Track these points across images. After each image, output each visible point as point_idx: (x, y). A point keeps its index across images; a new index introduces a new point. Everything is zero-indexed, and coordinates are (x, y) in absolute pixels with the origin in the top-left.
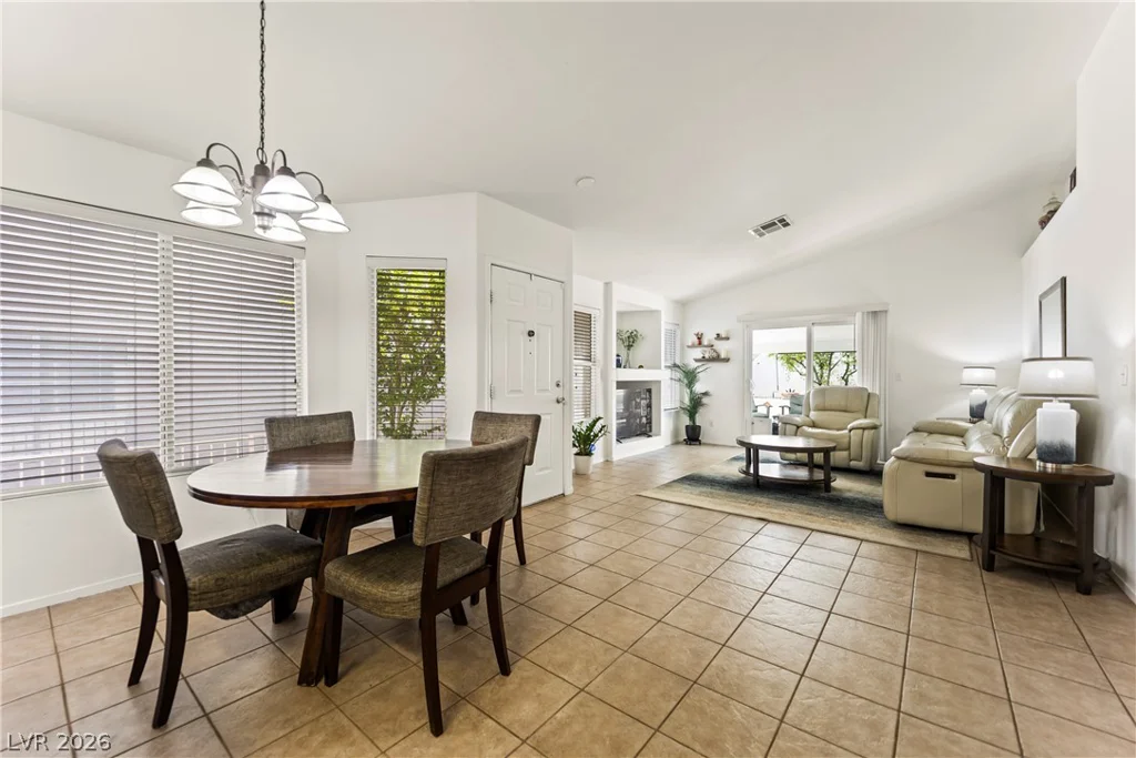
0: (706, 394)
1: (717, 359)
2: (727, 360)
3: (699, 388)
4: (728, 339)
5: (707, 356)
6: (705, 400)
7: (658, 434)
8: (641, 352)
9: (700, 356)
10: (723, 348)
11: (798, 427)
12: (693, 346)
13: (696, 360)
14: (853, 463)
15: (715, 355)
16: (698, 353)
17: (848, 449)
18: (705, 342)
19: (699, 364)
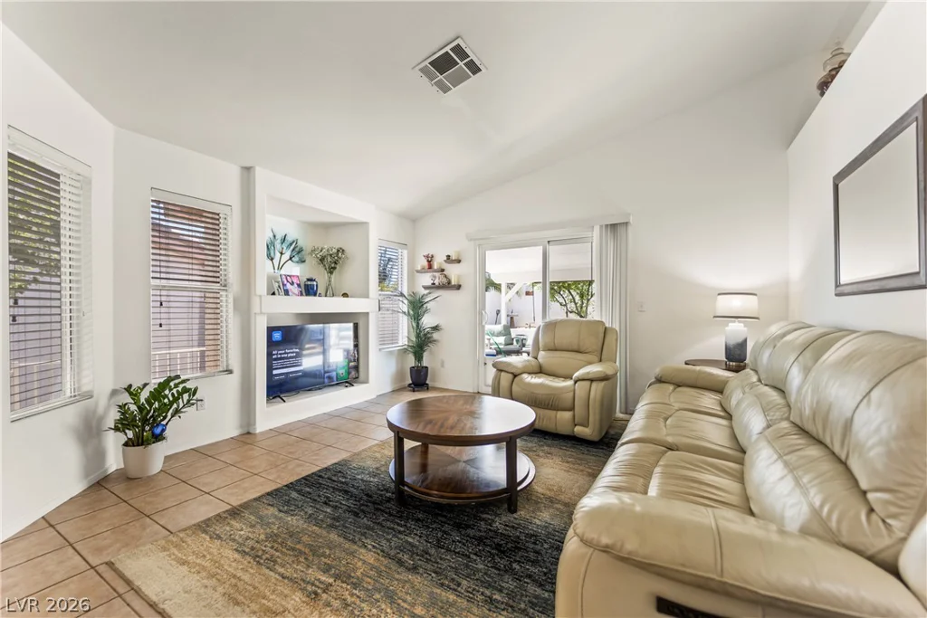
0: (436, 328)
1: (448, 286)
2: (458, 287)
3: (427, 321)
4: (459, 261)
5: (437, 282)
6: (436, 336)
7: (366, 381)
8: (348, 276)
9: (429, 283)
10: (454, 272)
11: (515, 376)
12: (422, 271)
13: (425, 288)
14: (578, 430)
15: (445, 281)
16: (427, 279)
17: (572, 409)
18: (435, 266)
19: (428, 291)
